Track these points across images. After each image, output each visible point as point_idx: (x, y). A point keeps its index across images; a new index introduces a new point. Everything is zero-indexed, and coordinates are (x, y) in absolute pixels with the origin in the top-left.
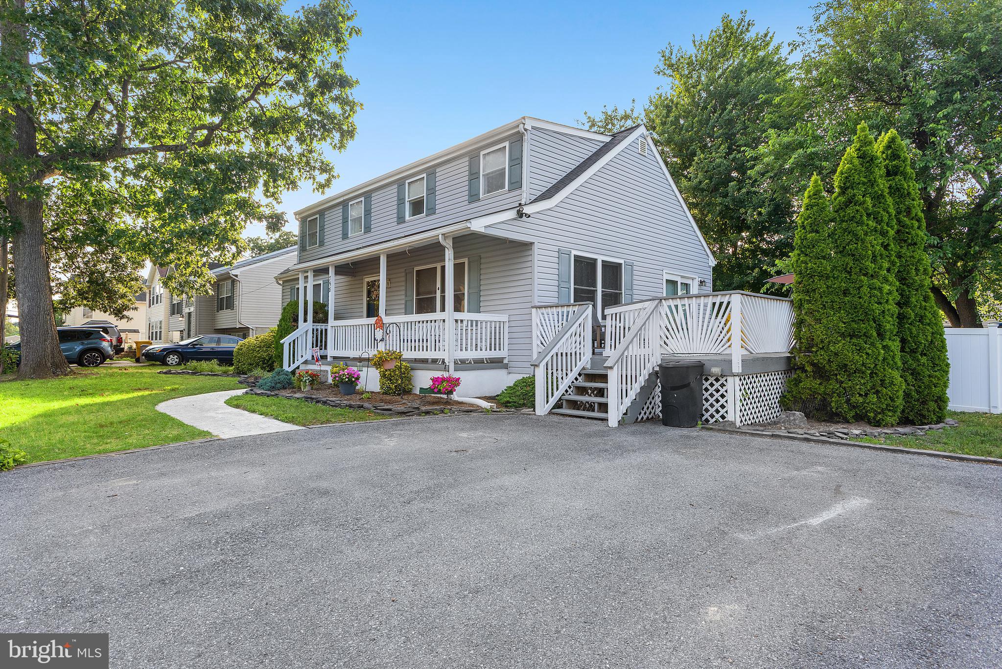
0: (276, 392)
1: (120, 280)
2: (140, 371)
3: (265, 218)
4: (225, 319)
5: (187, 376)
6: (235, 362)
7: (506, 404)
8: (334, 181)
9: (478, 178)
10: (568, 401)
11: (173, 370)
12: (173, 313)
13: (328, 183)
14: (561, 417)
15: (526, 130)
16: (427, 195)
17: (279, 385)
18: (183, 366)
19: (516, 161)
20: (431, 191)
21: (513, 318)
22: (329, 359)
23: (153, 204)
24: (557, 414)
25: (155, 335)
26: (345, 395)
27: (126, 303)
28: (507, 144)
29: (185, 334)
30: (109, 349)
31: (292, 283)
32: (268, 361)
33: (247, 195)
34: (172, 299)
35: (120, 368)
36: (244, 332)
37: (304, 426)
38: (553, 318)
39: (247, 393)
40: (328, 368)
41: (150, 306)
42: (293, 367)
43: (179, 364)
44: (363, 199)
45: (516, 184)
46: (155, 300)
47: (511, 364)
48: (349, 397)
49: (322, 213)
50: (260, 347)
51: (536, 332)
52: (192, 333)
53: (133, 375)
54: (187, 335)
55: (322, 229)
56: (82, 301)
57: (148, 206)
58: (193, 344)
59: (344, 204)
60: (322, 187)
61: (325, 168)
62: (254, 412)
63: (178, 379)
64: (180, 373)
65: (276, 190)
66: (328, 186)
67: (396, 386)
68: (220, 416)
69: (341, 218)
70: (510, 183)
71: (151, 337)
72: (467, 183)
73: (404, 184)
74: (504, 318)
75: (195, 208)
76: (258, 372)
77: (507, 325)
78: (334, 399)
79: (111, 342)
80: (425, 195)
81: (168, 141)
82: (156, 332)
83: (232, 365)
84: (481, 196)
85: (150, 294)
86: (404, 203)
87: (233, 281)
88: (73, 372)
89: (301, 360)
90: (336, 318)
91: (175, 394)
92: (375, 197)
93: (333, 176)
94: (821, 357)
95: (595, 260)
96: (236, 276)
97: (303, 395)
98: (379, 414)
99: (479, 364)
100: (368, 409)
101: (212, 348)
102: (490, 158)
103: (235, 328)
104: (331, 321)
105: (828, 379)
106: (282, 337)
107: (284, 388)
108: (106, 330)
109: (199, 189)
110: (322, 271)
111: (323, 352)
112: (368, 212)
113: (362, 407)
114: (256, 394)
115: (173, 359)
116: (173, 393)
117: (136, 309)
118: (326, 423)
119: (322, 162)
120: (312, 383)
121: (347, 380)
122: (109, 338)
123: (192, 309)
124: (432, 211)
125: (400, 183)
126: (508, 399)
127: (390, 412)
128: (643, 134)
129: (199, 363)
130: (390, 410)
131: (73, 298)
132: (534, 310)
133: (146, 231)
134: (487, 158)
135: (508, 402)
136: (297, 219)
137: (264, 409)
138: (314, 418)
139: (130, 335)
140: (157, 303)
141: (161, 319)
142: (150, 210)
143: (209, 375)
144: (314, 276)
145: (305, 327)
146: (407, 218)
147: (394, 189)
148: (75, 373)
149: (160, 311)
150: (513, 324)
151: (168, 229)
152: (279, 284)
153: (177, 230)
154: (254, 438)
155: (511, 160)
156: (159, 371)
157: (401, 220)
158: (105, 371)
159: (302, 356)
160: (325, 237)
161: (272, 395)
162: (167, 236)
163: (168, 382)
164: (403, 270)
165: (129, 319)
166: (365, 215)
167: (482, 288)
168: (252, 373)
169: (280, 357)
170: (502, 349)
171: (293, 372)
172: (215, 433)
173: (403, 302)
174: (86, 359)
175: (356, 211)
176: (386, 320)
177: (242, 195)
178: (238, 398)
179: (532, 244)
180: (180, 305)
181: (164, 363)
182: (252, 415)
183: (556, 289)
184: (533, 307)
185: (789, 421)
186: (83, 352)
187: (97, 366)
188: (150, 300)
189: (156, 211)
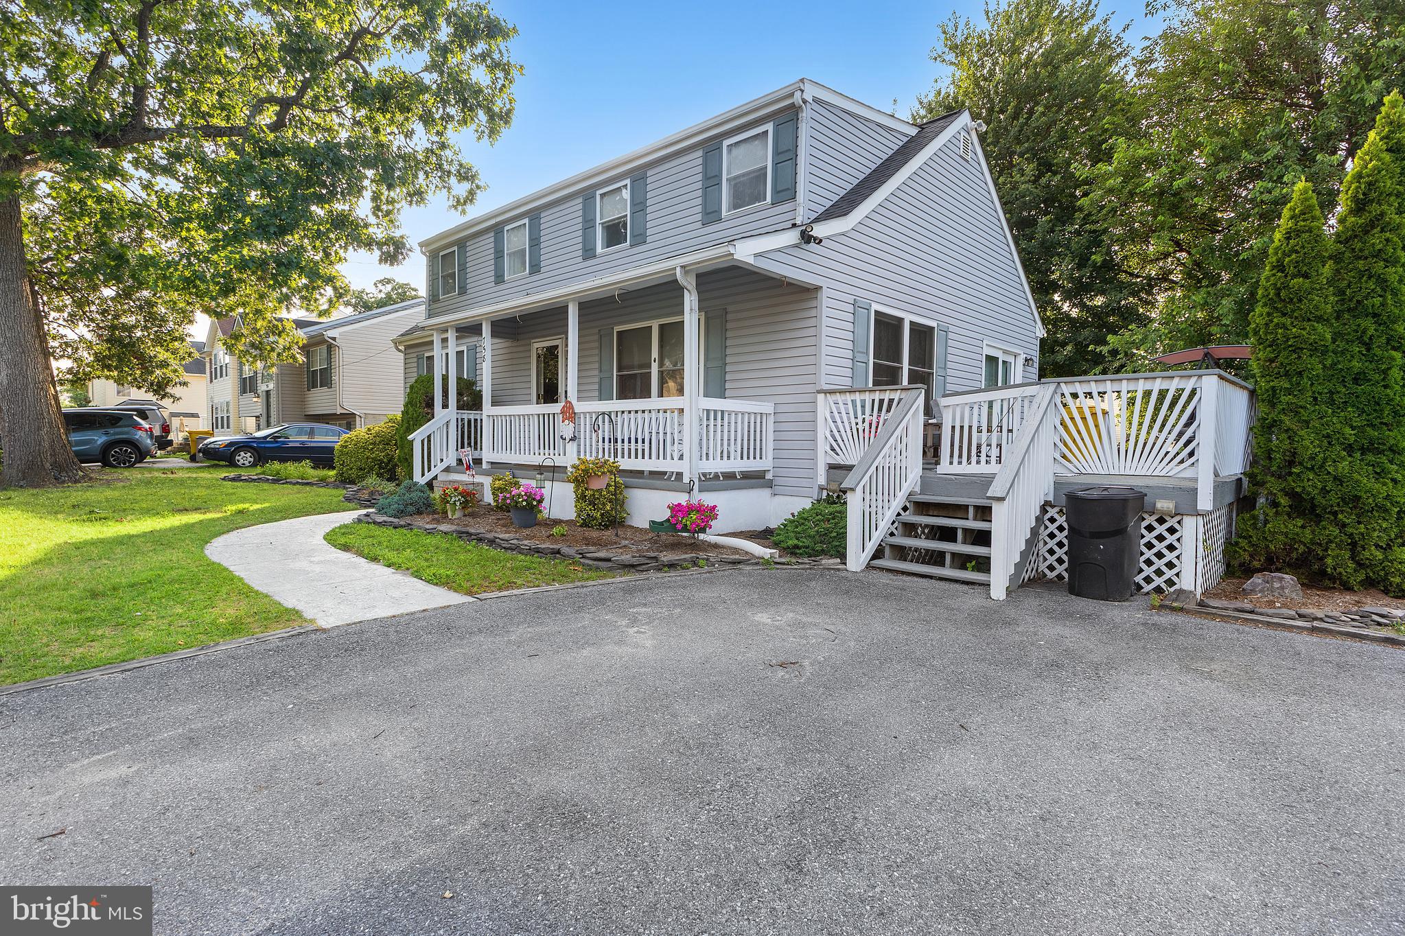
0: (408, 520)
1: (158, 341)
2: (194, 475)
3: (377, 243)
4: (320, 401)
5: (266, 486)
6: (336, 464)
7: (793, 551)
8: (479, 195)
9: (719, 184)
10: (892, 546)
11: (244, 473)
12: (244, 391)
13: (471, 197)
14: (891, 576)
15: (805, 102)
16: (633, 213)
17: (411, 509)
18: (259, 469)
19: (786, 156)
20: (639, 205)
21: (781, 409)
22: (484, 466)
23: (198, 217)
24: (882, 569)
25: (219, 422)
26: (520, 527)
27: (171, 375)
28: (769, 127)
29: (263, 421)
30: (149, 441)
31: (419, 349)
32: (387, 464)
33: (347, 207)
34: (241, 370)
35: (164, 471)
36: (348, 420)
37: (470, 593)
38: (847, 409)
39: (359, 521)
40: (487, 481)
41: (211, 381)
42: (429, 476)
43: (254, 465)
44: (526, 221)
45: (786, 193)
46: (218, 373)
47: (778, 481)
48: (527, 532)
49: (462, 244)
50: (374, 444)
51: (823, 432)
52: (273, 420)
53: (182, 482)
54: (265, 422)
55: (463, 268)
56: (103, 371)
57: (189, 220)
58: (274, 437)
59: (496, 229)
60: (460, 203)
61: (466, 175)
62: (375, 559)
63: (250, 490)
64: (254, 480)
65: (390, 207)
66: (471, 201)
67: (602, 515)
68: (317, 569)
69: (492, 251)
70: (776, 191)
71: (215, 425)
72: (700, 193)
73: (594, 197)
74: (767, 407)
75: (264, 223)
76: (372, 481)
77: (772, 419)
78: (506, 536)
79: (151, 431)
80: (628, 213)
81: (218, 121)
82: (222, 418)
83: (334, 468)
84: (724, 213)
85: (211, 363)
86: (594, 226)
87: (330, 348)
88: (87, 478)
89: (442, 466)
90: (495, 403)
91: (242, 520)
92: (546, 217)
93: (478, 187)
94: (1310, 484)
95: (901, 320)
96: (334, 339)
97: (454, 528)
98: (590, 568)
99: (730, 480)
100: (570, 557)
101: (303, 442)
102: (739, 152)
103: (335, 414)
104: (488, 409)
105: (1318, 519)
106: (410, 430)
107: (419, 513)
108: (143, 414)
109: (269, 196)
110: (470, 330)
111: (476, 455)
112: (535, 242)
113: (558, 552)
114: (375, 523)
115: (244, 458)
116: (239, 519)
117: (185, 384)
118: (507, 589)
119: (461, 165)
120: (465, 505)
121: (524, 503)
122: (147, 426)
123: (271, 386)
124: (640, 239)
125: (587, 195)
126: (796, 542)
127: (610, 564)
128: (966, 125)
129: (282, 466)
130: (609, 560)
131: (88, 365)
132: (821, 397)
133: (188, 259)
134: (735, 151)
135: (796, 547)
136: (424, 253)
137: (391, 555)
138: (485, 578)
139: (186, 421)
140: (221, 376)
141: (227, 400)
142: (193, 225)
143: (298, 483)
144: (458, 338)
145: (446, 416)
146: (599, 250)
147: (578, 203)
148: (91, 479)
149: (227, 388)
150: (781, 418)
151: (222, 255)
152: (400, 351)
153: (237, 256)
154: (383, 624)
155: (776, 153)
156: (223, 475)
157: (589, 253)
158: (139, 476)
159: (442, 460)
160: (468, 281)
161: (402, 526)
162: (223, 267)
163: (234, 497)
164: (596, 330)
165: (176, 399)
166: (530, 247)
167: (728, 360)
168: (364, 483)
169: (408, 461)
170: (764, 457)
171: (430, 485)
172: (308, 615)
173: (597, 380)
174: (113, 456)
175: (517, 240)
176: (579, 407)
177: (339, 207)
178: (344, 530)
179: (818, 289)
180: (253, 379)
181: (232, 464)
182: (374, 566)
183: (849, 363)
184: (819, 392)
185: (1272, 590)
186: (108, 447)
187: (132, 466)
188: (211, 372)
189: (202, 227)
